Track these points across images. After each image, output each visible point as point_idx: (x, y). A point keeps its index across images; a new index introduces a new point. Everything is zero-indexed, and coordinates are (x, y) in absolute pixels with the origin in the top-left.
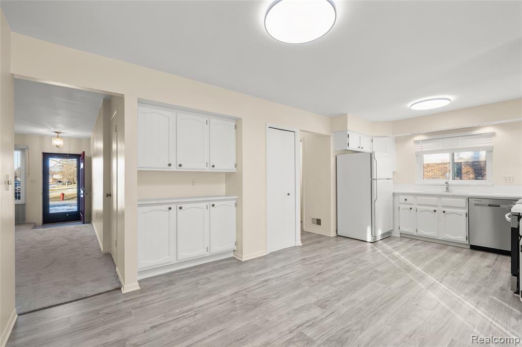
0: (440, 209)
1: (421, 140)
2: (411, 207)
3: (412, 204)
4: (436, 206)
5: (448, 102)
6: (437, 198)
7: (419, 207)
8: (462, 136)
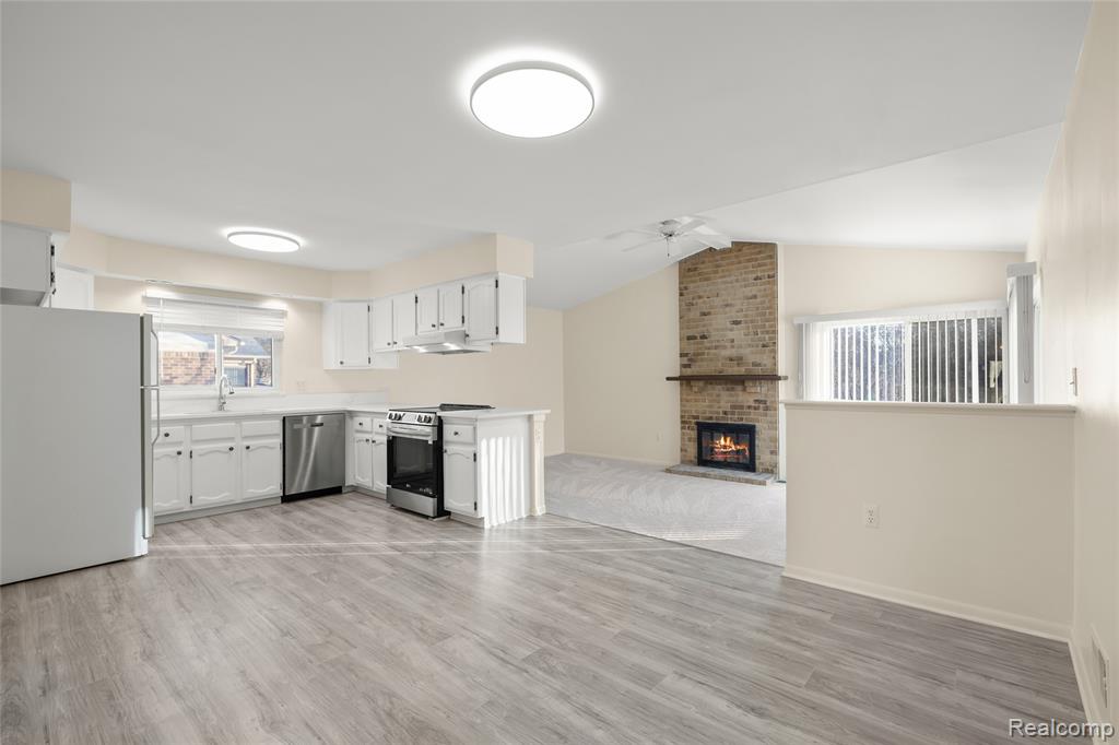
0: (240, 444)
1: (163, 299)
2: (179, 449)
3: (180, 443)
4: (232, 439)
5: (295, 247)
6: (233, 424)
7: (196, 448)
8: (241, 307)
